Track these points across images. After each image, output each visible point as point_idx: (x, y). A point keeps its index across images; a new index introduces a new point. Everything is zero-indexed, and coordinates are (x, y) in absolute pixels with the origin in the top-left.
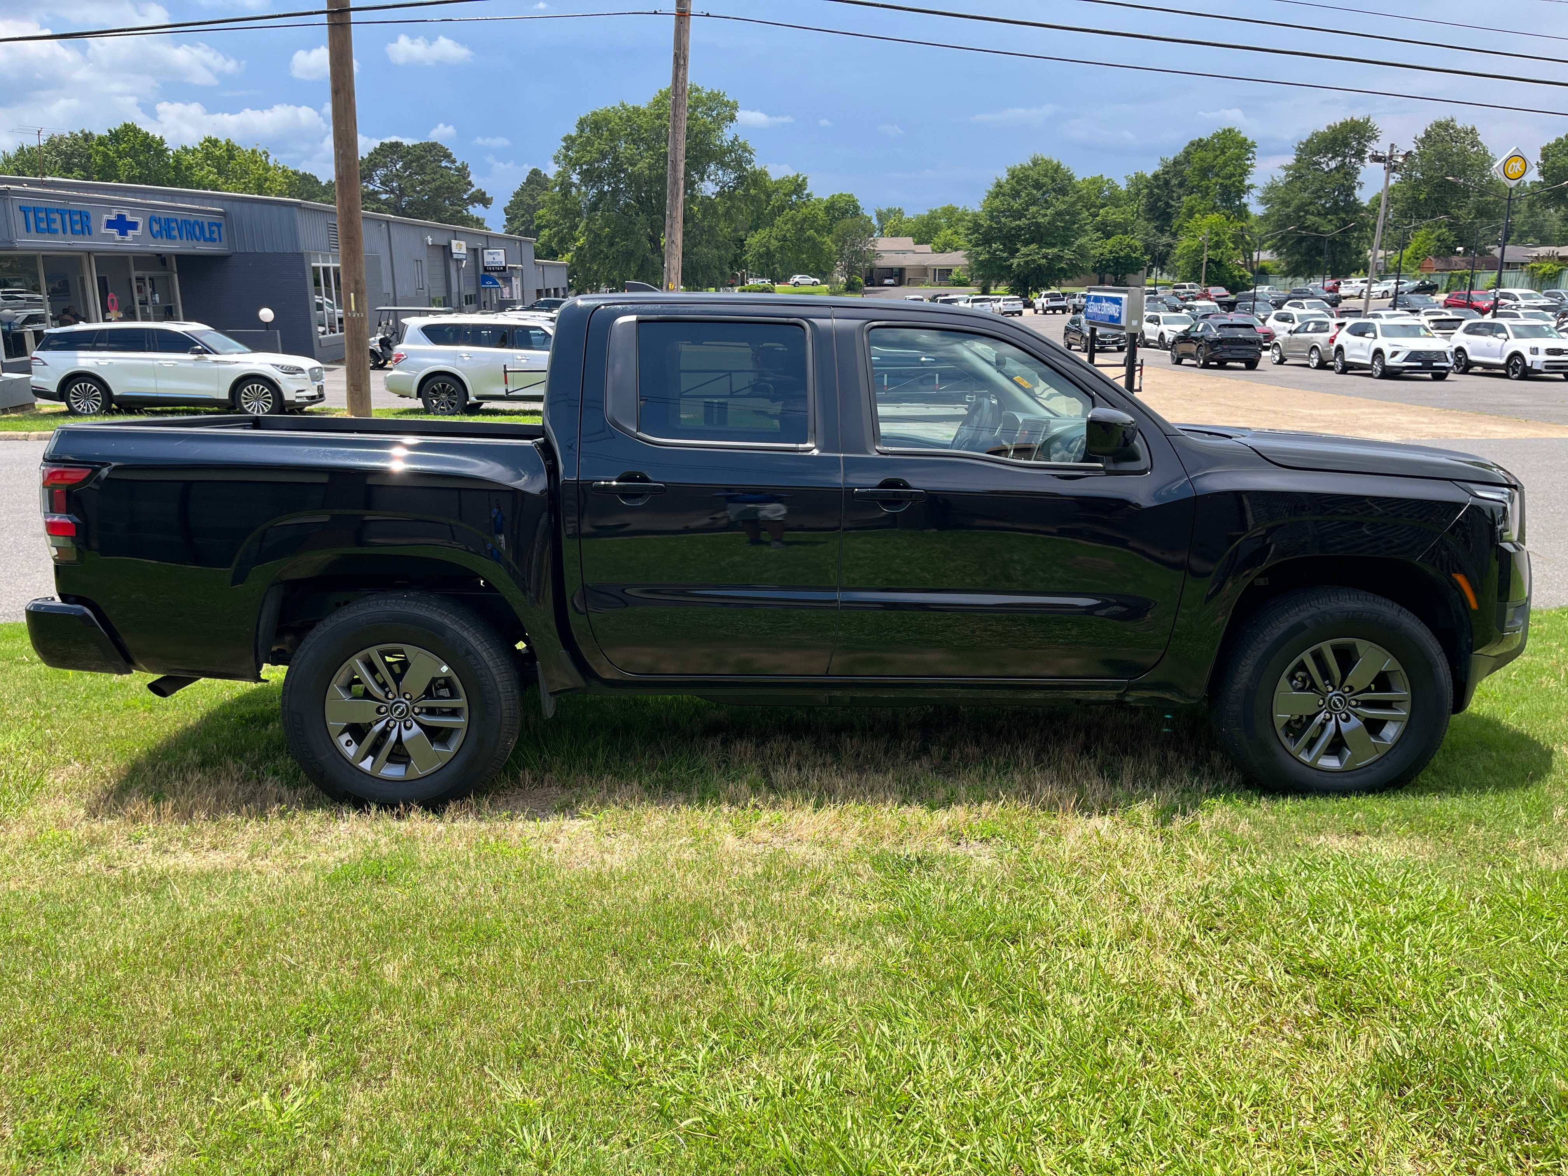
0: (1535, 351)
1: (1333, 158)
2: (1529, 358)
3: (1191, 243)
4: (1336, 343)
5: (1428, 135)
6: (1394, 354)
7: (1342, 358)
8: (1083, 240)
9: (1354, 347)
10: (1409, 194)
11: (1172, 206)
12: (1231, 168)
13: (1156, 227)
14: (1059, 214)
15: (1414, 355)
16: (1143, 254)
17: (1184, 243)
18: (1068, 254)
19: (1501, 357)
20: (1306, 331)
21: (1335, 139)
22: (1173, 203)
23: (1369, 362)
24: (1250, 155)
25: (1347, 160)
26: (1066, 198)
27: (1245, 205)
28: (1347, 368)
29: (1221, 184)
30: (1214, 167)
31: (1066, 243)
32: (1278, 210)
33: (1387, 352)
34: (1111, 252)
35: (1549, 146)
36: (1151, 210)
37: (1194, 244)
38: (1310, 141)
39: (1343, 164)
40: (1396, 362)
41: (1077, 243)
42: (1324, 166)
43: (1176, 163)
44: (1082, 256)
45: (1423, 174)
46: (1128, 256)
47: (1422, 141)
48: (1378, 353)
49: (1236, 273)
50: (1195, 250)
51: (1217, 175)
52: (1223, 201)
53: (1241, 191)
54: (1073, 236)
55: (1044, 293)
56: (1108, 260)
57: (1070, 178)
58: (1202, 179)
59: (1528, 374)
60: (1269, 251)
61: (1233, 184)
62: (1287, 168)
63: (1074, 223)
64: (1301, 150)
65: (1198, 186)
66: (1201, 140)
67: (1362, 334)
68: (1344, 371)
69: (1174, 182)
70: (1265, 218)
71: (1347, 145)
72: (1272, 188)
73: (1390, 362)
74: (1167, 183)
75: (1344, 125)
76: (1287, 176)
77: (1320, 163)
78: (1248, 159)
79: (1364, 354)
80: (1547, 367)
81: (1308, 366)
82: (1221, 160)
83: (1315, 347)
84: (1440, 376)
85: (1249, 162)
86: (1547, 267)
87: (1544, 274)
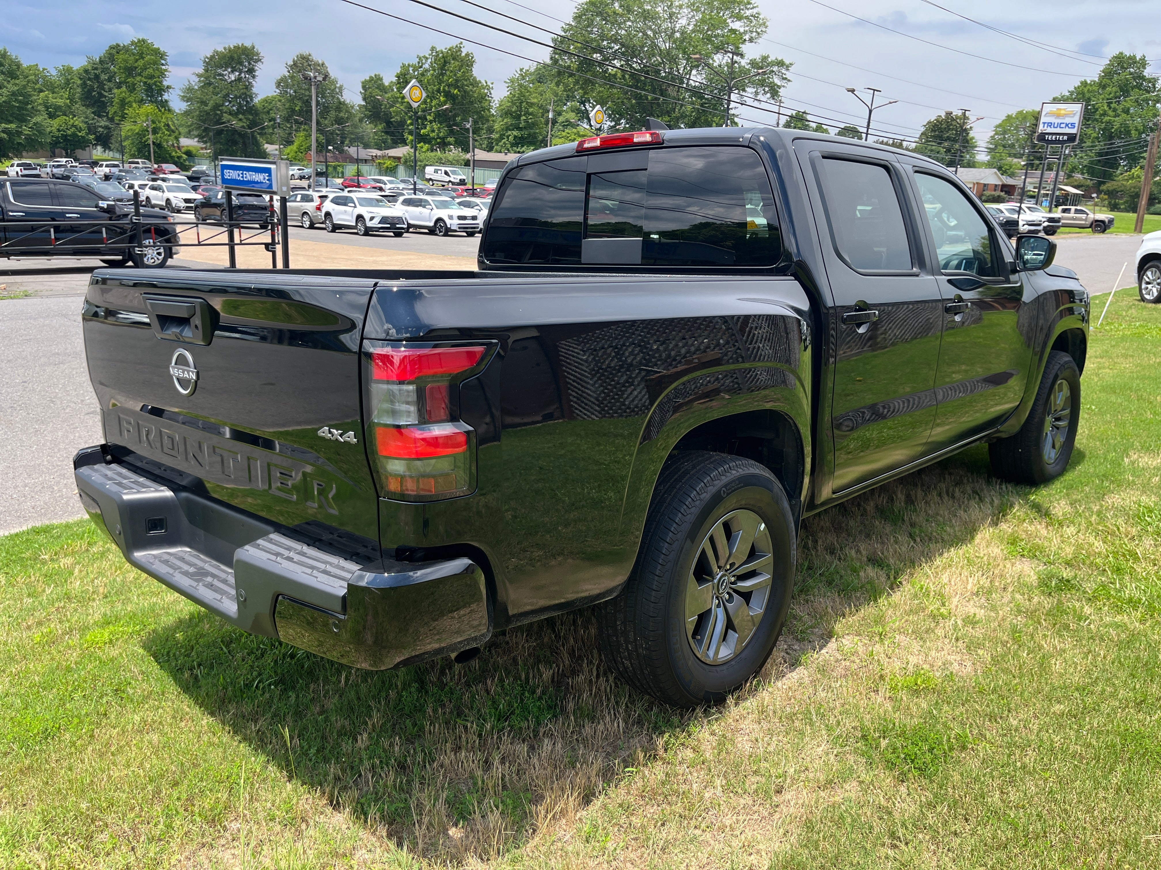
0: (451, 217)
1: (232, 72)
2: (448, 222)
3: (133, 127)
4: (324, 210)
5: (295, 64)
6: (372, 219)
7: (331, 221)
8: (38, 119)
9: (340, 213)
10: (287, 105)
11: (105, 97)
12: (151, 70)
13: (93, 113)
14: (13, 94)
15: (384, 220)
16: (87, 134)
17: (127, 128)
18: (26, 130)
19: (430, 221)
20: (295, 201)
21: (232, 58)
22: (106, 94)
23: (354, 224)
24: (163, 62)
25: (243, 75)
26: (17, 82)
27: (166, 101)
28: (336, 228)
29: (145, 83)
30: (136, 68)
31: (22, 119)
32: (199, 107)
33: (367, 217)
34: (59, 130)
35: (366, 81)
36: (87, 98)
37: (137, 129)
38: (212, 58)
39: (239, 79)
40: (374, 223)
41: (34, 120)
42: (226, 77)
43: (101, 62)
44: (40, 132)
45: (295, 92)
46: (74, 135)
47: (291, 66)
48: (360, 218)
49: (174, 154)
50: (137, 134)
51: (140, 75)
52: (148, 96)
53: (161, 90)
54: (28, 115)
55: (16, 162)
56: (57, 137)
57: (18, 65)
58: (128, 77)
59: (447, 232)
60: (196, 139)
61: (155, 83)
62: (199, 76)
63: (28, 104)
64: (207, 63)
65: (125, 82)
66: (118, 45)
67: (345, 204)
68: (333, 231)
69: (103, 77)
70: (187, 113)
71: (241, 63)
72: (190, 89)
73: (369, 224)
74: (97, 77)
75: (237, 48)
76: (200, 81)
77: (223, 75)
78: (163, 65)
79: (350, 218)
80: (459, 228)
81: (302, 227)
82: (141, 63)
83: (305, 213)
84: (398, 235)
85: (163, 67)
86: (388, 163)
87: (387, 168)
